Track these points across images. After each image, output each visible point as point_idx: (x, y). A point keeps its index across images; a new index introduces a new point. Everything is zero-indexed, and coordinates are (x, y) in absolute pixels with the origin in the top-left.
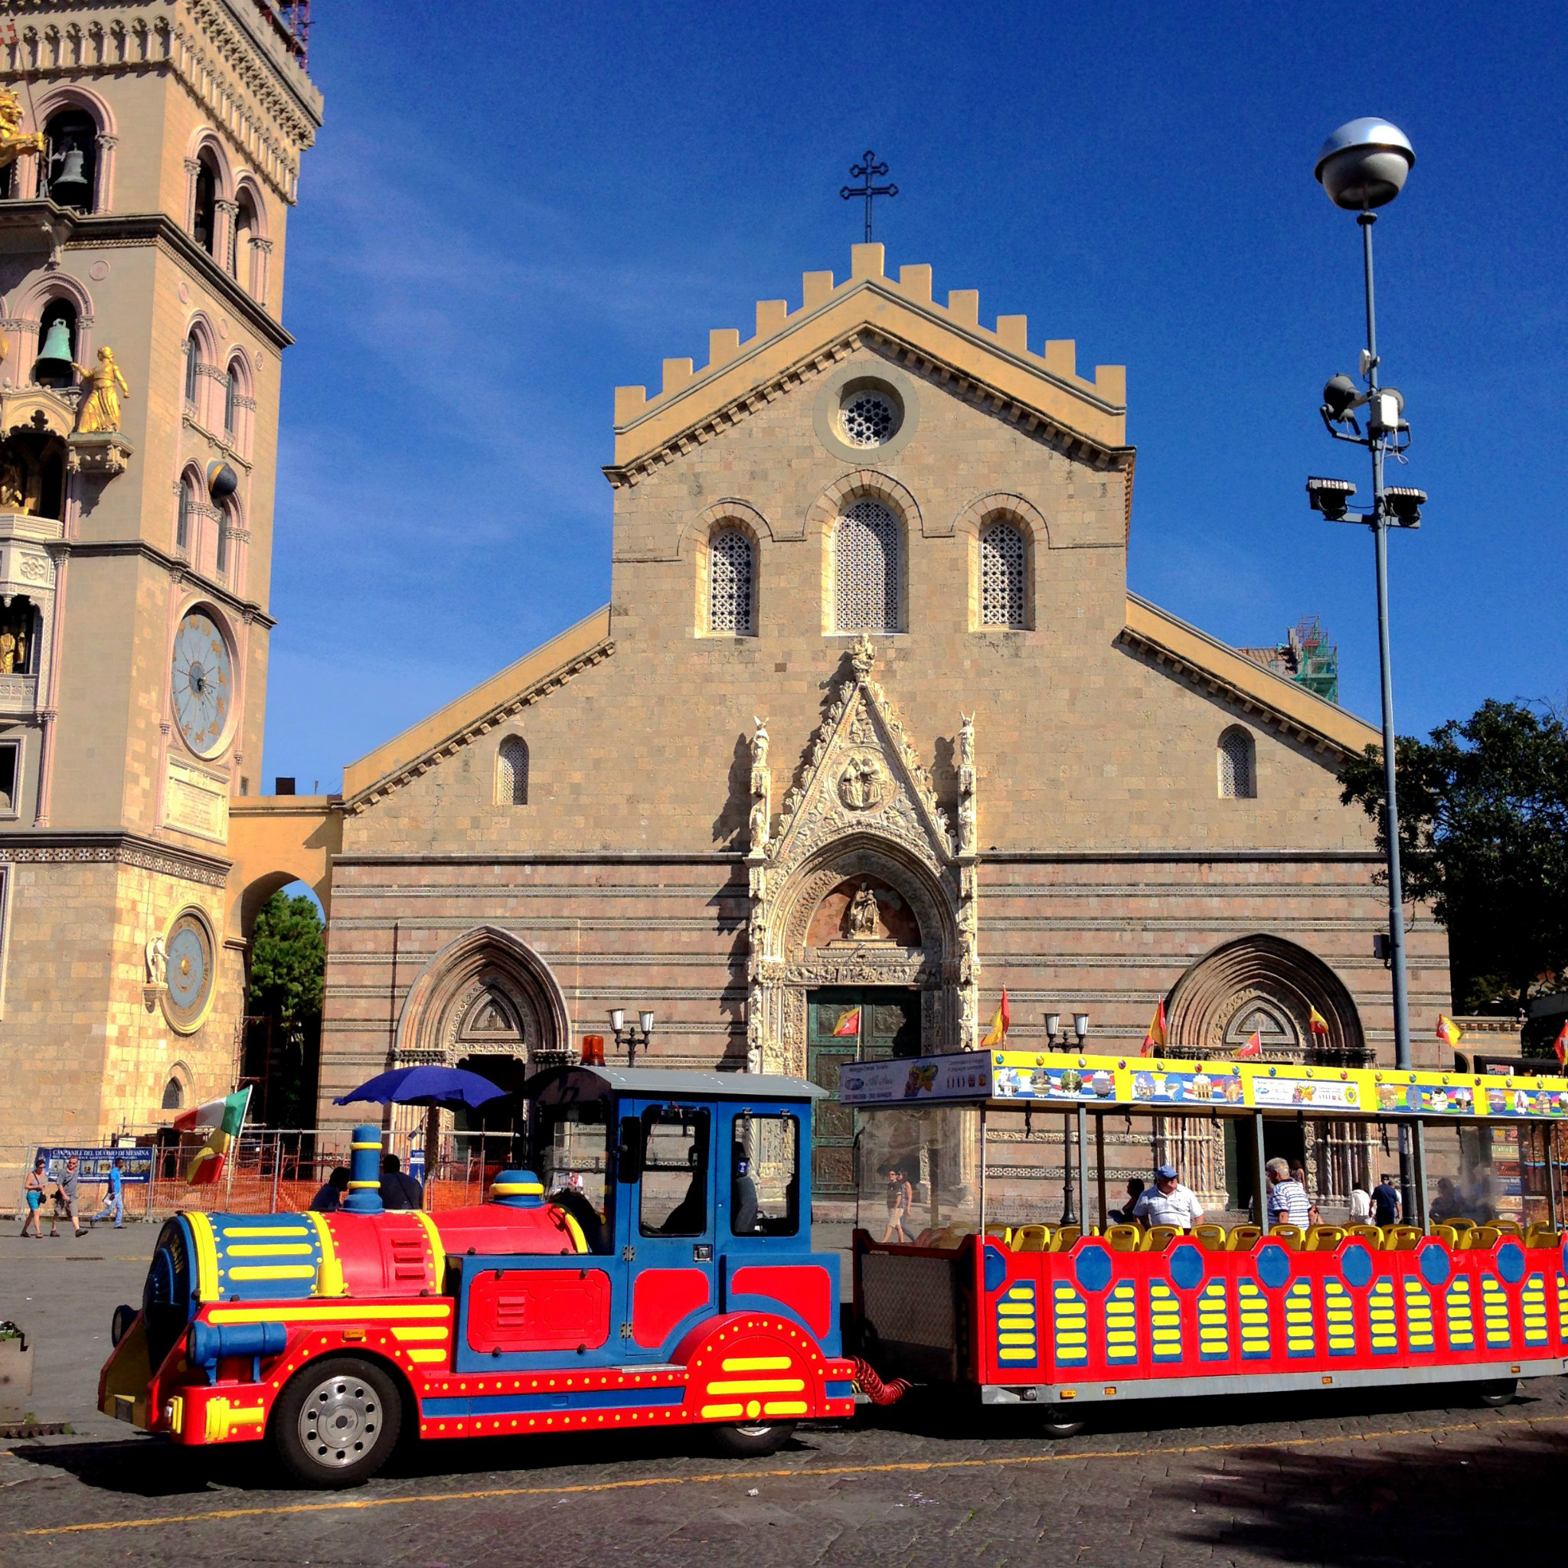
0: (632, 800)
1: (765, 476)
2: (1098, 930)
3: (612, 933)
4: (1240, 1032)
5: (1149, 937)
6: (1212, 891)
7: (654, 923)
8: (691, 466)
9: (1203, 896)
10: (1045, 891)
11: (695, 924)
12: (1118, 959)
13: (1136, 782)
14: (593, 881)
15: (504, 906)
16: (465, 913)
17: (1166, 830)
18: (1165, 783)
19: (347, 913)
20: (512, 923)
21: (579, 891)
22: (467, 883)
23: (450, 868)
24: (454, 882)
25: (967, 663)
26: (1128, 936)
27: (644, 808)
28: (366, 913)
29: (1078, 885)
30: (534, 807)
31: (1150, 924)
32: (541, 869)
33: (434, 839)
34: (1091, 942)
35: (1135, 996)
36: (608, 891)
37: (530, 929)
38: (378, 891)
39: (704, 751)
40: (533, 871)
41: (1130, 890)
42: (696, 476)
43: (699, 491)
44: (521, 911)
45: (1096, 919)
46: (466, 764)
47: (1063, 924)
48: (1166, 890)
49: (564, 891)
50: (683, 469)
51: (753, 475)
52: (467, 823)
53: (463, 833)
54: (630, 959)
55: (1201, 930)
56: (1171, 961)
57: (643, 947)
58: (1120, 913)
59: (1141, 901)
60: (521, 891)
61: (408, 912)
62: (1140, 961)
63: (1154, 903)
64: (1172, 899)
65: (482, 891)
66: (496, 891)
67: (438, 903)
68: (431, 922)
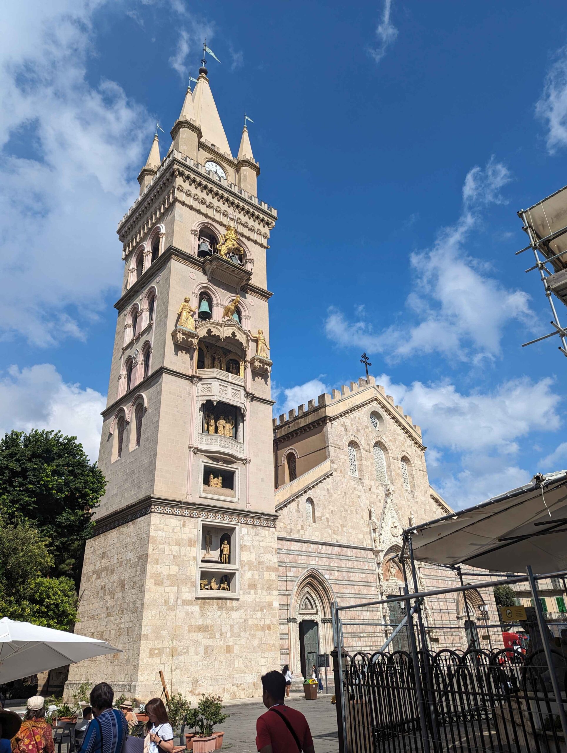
1: (360, 431)
2: (441, 580)
3: (344, 573)
5: (450, 583)
7: (354, 570)
11: (363, 571)
14: (338, 553)
15: (316, 560)
16: (304, 562)
20: (319, 567)
21: (334, 557)
22: (304, 550)
23: (299, 544)
24: (300, 550)
26: (447, 582)
27: (345, 528)
30: (317, 525)
31: (450, 579)
32: (323, 547)
33: (291, 532)
34: (441, 584)
35: (451, 601)
36: (341, 557)
37: (324, 570)
40: (321, 548)
42: (345, 426)
44: (320, 563)
45: (441, 576)
46: (298, 505)
47: (436, 578)
49: (330, 556)
50: (343, 423)
51: (357, 430)
52: (300, 528)
53: (299, 531)
54: (349, 583)
57: (352, 579)
58: (444, 575)
59: (447, 572)
60: (319, 555)
61: (288, 560)
63: (449, 573)
65: (309, 554)
66: (312, 554)
67: (296, 557)
68: (295, 565)
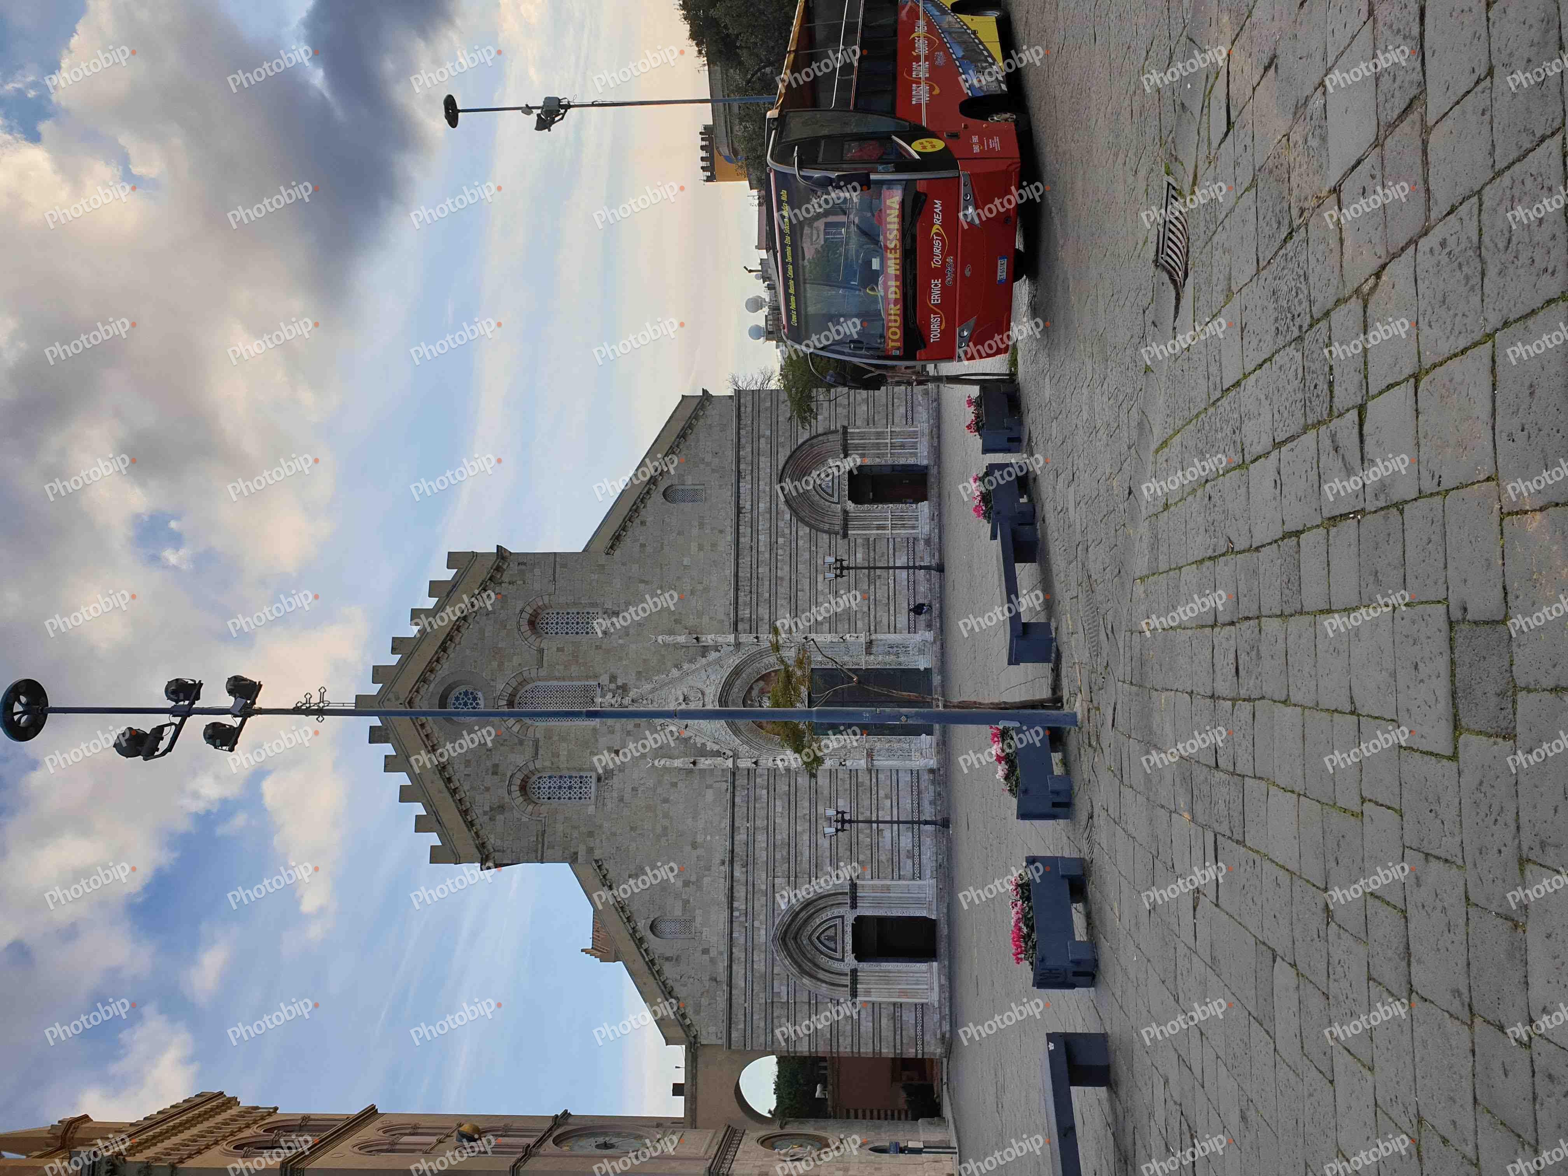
0: (694, 846)
1: (496, 766)
2: (776, 568)
3: (776, 856)
4: (832, 496)
5: (781, 540)
6: (755, 507)
7: (771, 828)
8: (485, 813)
9: (758, 511)
10: (754, 596)
11: (771, 804)
12: (793, 557)
13: (694, 547)
14: (744, 870)
15: (759, 929)
16: (763, 956)
17: (721, 532)
18: (695, 531)
19: (762, 1039)
20: (770, 922)
21: (750, 879)
22: (744, 955)
23: (734, 967)
24: (743, 963)
25: (621, 641)
26: (780, 552)
27: (700, 839)
28: (762, 1024)
29: (751, 579)
31: (773, 539)
32: (736, 904)
33: (716, 980)
34: (784, 571)
35: (813, 548)
36: (750, 859)
37: (774, 913)
38: (748, 1016)
39: (666, 801)
40: (738, 910)
41: (754, 550)
42: (492, 809)
43: (501, 808)
44: (762, 917)
45: (770, 569)
46: (668, 959)
47: (773, 587)
48: (755, 531)
49: (750, 888)
50: (486, 818)
51: (495, 773)
52: (706, 957)
53: (713, 959)
55: (777, 513)
56: (794, 529)
57: (785, 836)
58: (767, 555)
59: (761, 544)
60: (750, 916)
61: (762, 995)
62: (794, 545)
63: (762, 537)
64: (760, 528)
65: (749, 944)
66: (749, 934)
67: (757, 975)
68: (768, 979)
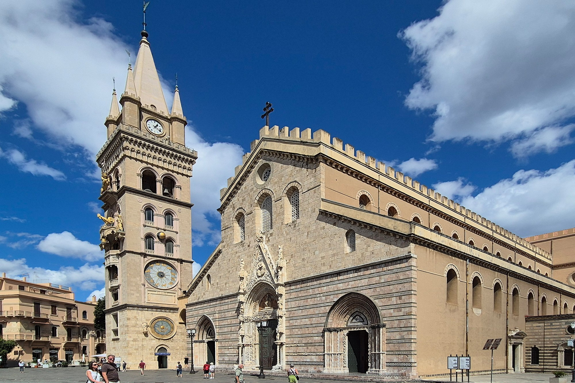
1: (245, 199)
2: (311, 298)
3: (222, 313)
5: (324, 298)
6: (340, 282)
9: (338, 284)
12: (315, 306)
13: (323, 254)
16: (202, 313)
17: (330, 266)
18: (331, 252)
20: (207, 313)
23: (200, 304)
24: (200, 307)
26: (319, 298)
27: (227, 285)
28: (190, 315)
29: (307, 287)
30: (212, 289)
31: (324, 294)
32: (212, 301)
35: (320, 315)
36: (221, 304)
37: (210, 314)
38: (191, 310)
41: (319, 286)
42: (233, 205)
43: (234, 209)
45: (311, 295)
46: (202, 282)
47: (303, 298)
48: (327, 284)
49: (215, 306)
53: (202, 296)
54: (225, 318)
55: (336, 294)
56: (329, 304)
58: (317, 293)
59: (322, 288)
60: (209, 307)
61: (195, 314)
62: (321, 305)
63: (325, 288)
64: (330, 286)
